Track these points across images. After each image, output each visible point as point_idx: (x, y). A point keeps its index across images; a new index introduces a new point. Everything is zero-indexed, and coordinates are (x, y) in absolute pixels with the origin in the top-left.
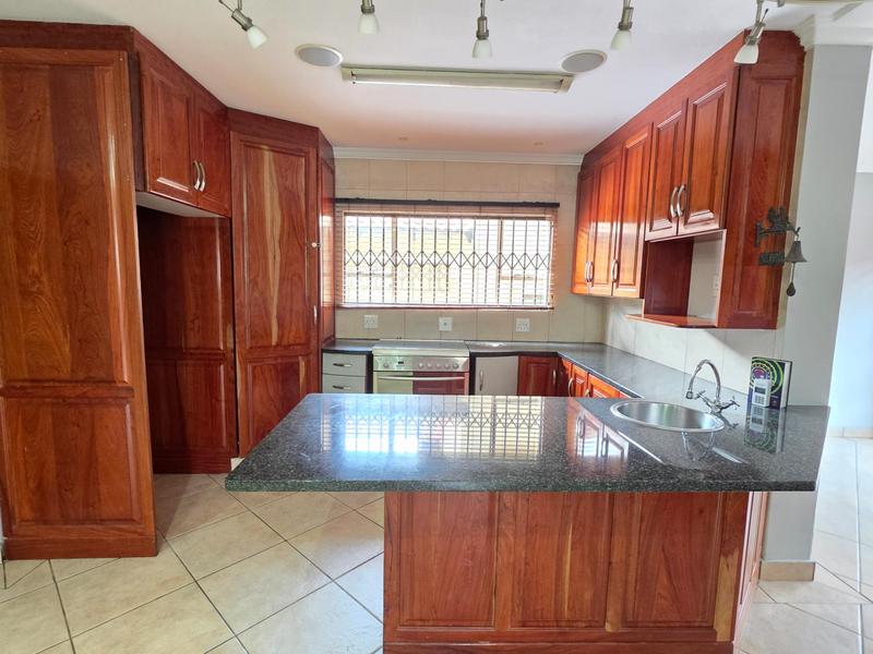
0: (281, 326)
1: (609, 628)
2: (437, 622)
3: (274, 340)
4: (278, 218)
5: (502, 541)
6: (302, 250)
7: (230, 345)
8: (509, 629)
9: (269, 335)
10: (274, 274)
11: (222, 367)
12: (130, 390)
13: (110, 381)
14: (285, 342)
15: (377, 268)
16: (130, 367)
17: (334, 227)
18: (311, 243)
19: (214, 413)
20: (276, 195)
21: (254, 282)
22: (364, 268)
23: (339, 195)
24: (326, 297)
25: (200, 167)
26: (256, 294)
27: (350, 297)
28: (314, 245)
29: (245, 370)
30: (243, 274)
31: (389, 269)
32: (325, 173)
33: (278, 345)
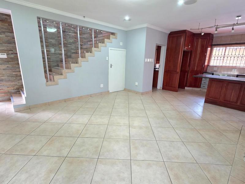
0: (197, 67)
1: (238, 104)
3: (195, 70)
5: (223, 90)
6: (203, 55)
7: (188, 70)
10: (197, 59)
11: (186, 73)
12: (178, 72)
13: (176, 71)
14: (197, 70)
15: (219, 58)
16: (179, 70)
17: (211, 50)
18: (205, 54)
20: (200, 46)
21: (194, 61)
22: (216, 58)
23: (213, 44)
24: (206, 64)
25: (190, 44)
27: (212, 64)
29: (190, 74)
30: (192, 59)
31: (222, 58)
32: (211, 41)
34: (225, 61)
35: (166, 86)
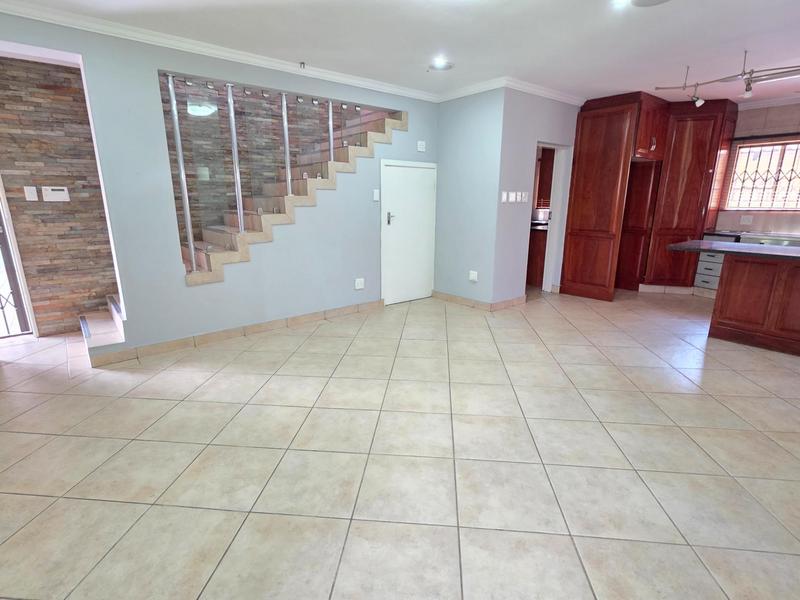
0: (680, 218)
2: (737, 320)
3: (675, 225)
4: (690, 158)
5: (777, 293)
6: (702, 174)
7: (650, 225)
8: (773, 329)
9: (672, 222)
10: (681, 189)
11: (643, 238)
12: (614, 235)
13: (607, 232)
14: (681, 226)
15: (759, 183)
16: (616, 227)
17: (729, 157)
18: (708, 170)
19: (635, 260)
20: (691, 145)
21: (669, 194)
22: (749, 184)
23: (737, 135)
24: (713, 204)
25: (654, 140)
26: (669, 200)
27: (733, 204)
28: (711, 171)
29: (655, 240)
30: (664, 190)
31: (771, 183)
32: (728, 125)
33: (676, 228)
34: (781, 194)
35: (574, 281)
